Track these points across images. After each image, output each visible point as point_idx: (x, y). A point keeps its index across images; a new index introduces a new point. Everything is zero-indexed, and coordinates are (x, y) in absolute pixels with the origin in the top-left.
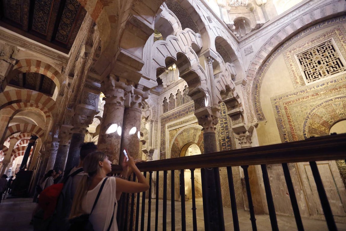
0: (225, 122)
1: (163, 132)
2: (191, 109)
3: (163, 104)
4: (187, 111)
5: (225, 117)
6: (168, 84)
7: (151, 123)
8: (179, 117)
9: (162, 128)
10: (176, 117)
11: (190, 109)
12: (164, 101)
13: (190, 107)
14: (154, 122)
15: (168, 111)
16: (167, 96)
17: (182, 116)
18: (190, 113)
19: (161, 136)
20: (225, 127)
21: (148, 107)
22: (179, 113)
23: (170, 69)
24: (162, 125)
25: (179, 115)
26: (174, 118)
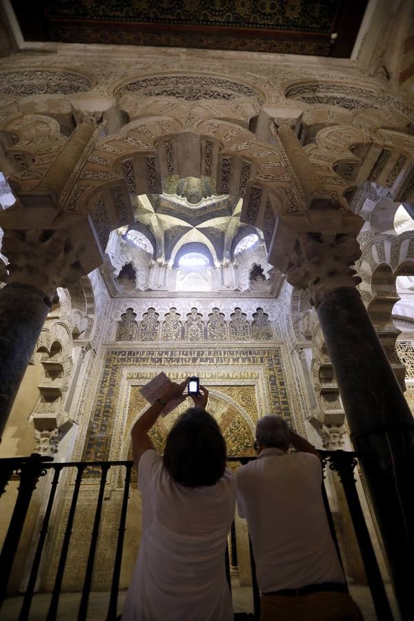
0: (283, 400)
1: (107, 384)
2: (204, 356)
3: (120, 319)
4: (194, 356)
5: (283, 391)
6: (151, 287)
7: (83, 352)
8: (169, 362)
9: (106, 374)
10: (160, 360)
11: (202, 355)
12: (125, 314)
13: (203, 352)
14: (89, 351)
15: (131, 338)
16: (140, 308)
17: (180, 364)
18: (202, 363)
19: (101, 392)
20: (283, 410)
21: (91, 311)
22: (170, 353)
23: (161, 263)
24: (107, 367)
25: (171, 359)
26: (153, 360)
